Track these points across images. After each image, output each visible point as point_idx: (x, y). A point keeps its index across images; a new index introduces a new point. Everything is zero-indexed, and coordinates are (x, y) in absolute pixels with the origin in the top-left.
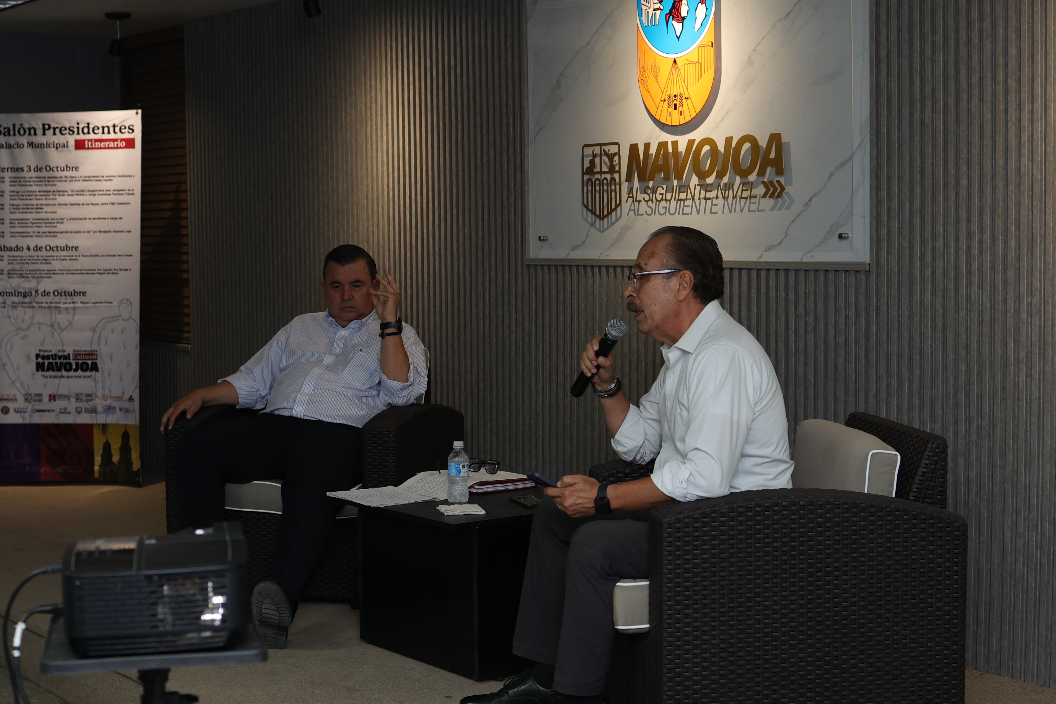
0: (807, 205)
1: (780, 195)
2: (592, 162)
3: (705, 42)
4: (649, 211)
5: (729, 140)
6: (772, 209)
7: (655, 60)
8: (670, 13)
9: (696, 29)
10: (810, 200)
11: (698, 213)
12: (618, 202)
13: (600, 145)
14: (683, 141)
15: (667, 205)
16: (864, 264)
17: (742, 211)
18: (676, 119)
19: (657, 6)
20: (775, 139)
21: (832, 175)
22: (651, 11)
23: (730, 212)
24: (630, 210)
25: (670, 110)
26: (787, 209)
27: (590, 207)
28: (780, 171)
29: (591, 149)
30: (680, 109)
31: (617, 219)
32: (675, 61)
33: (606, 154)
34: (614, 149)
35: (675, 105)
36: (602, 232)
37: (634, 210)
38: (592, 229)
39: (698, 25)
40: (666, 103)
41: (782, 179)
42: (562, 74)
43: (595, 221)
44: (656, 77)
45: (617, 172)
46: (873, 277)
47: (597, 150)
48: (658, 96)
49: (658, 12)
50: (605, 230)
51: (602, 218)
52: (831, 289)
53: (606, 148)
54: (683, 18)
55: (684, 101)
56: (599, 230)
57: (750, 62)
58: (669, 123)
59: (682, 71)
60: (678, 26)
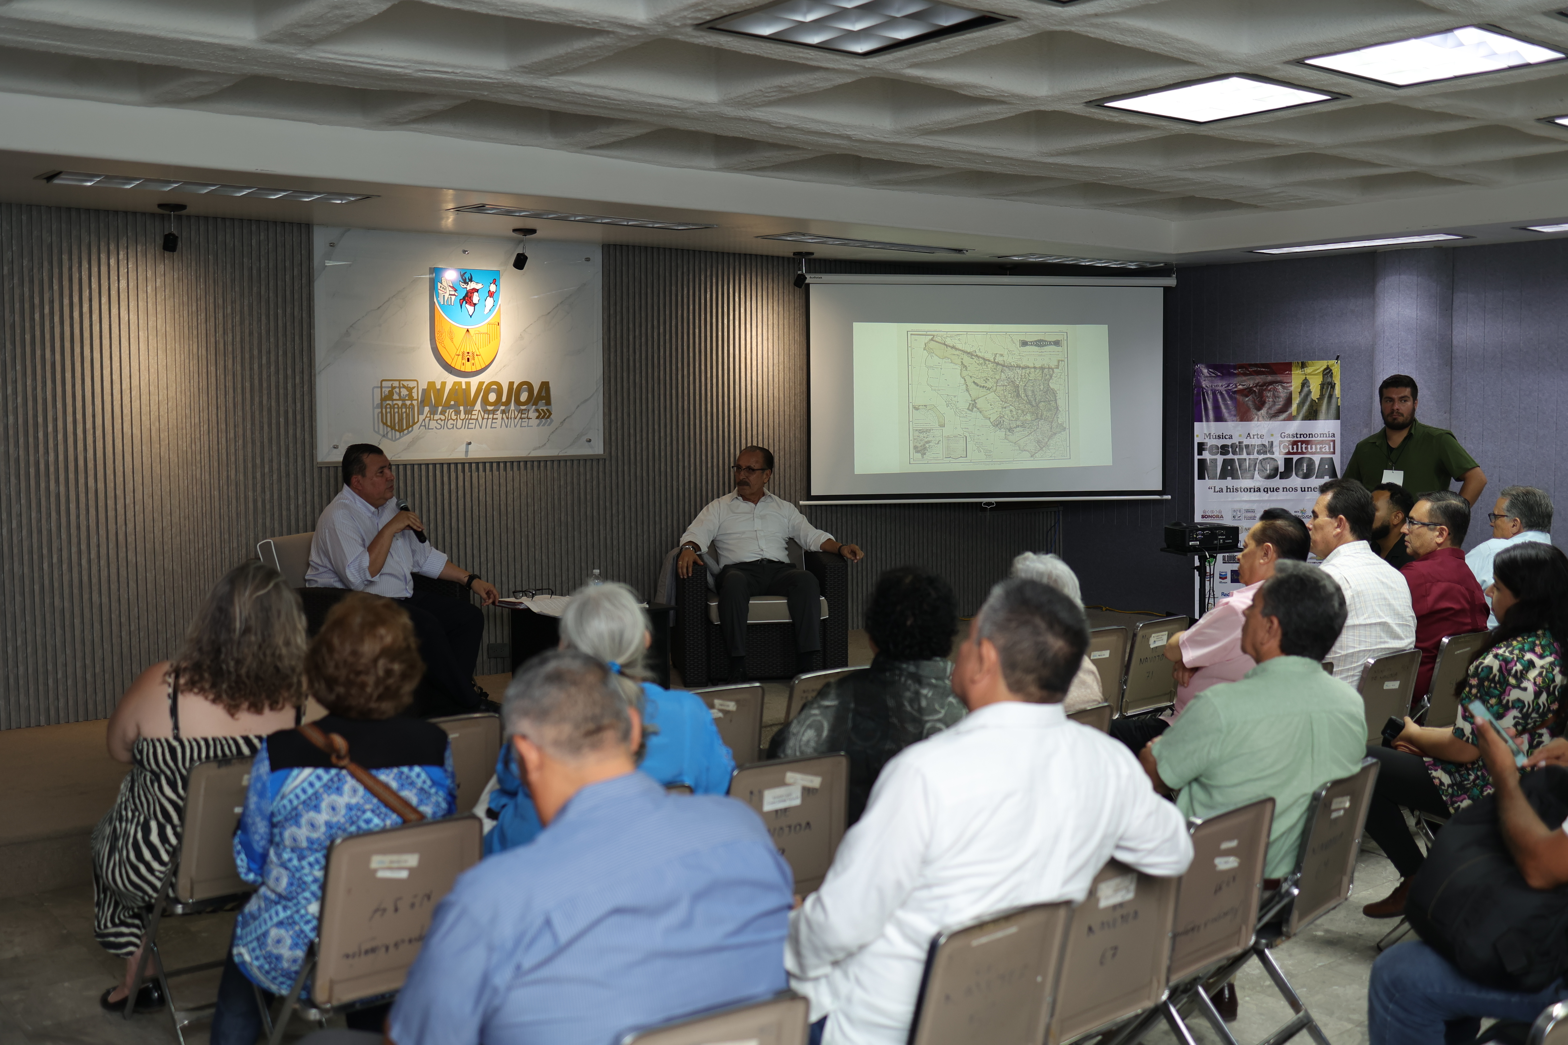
0: (562, 423)
1: (548, 417)
2: (391, 393)
3: (492, 322)
4: (439, 427)
5: (511, 384)
6: (538, 425)
7: (450, 328)
8: (464, 299)
9: (486, 313)
10: (565, 420)
11: (481, 428)
12: (416, 420)
13: (400, 381)
14: (474, 382)
15: (455, 423)
16: (601, 455)
17: (515, 427)
18: (468, 367)
19: (453, 293)
20: (545, 386)
21: (578, 406)
22: (447, 296)
23: (507, 427)
24: (421, 426)
25: (464, 361)
26: (549, 425)
27: (389, 423)
28: (548, 403)
29: (389, 384)
30: (471, 361)
31: (409, 432)
32: (468, 330)
33: (404, 387)
34: (412, 384)
35: (468, 359)
36: (394, 441)
37: (425, 426)
38: (384, 439)
39: (487, 310)
40: (460, 357)
41: (548, 407)
42: (351, 326)
43: (387, 433)
44: (452, 339)
45: (415, 400)
46: (607, 462)
47: (396, 384)
48: (453, 352)
49: (453, 297)
50: (396, 440)
51: (401, 430)
52: (582, 470)
53: (405, 383)
54: (475, 304)
55: (476, 357)
56: (392, 440)
57: (521, 337)
58: (463, 369)
59: (474, 338)
60: (471, 309)
